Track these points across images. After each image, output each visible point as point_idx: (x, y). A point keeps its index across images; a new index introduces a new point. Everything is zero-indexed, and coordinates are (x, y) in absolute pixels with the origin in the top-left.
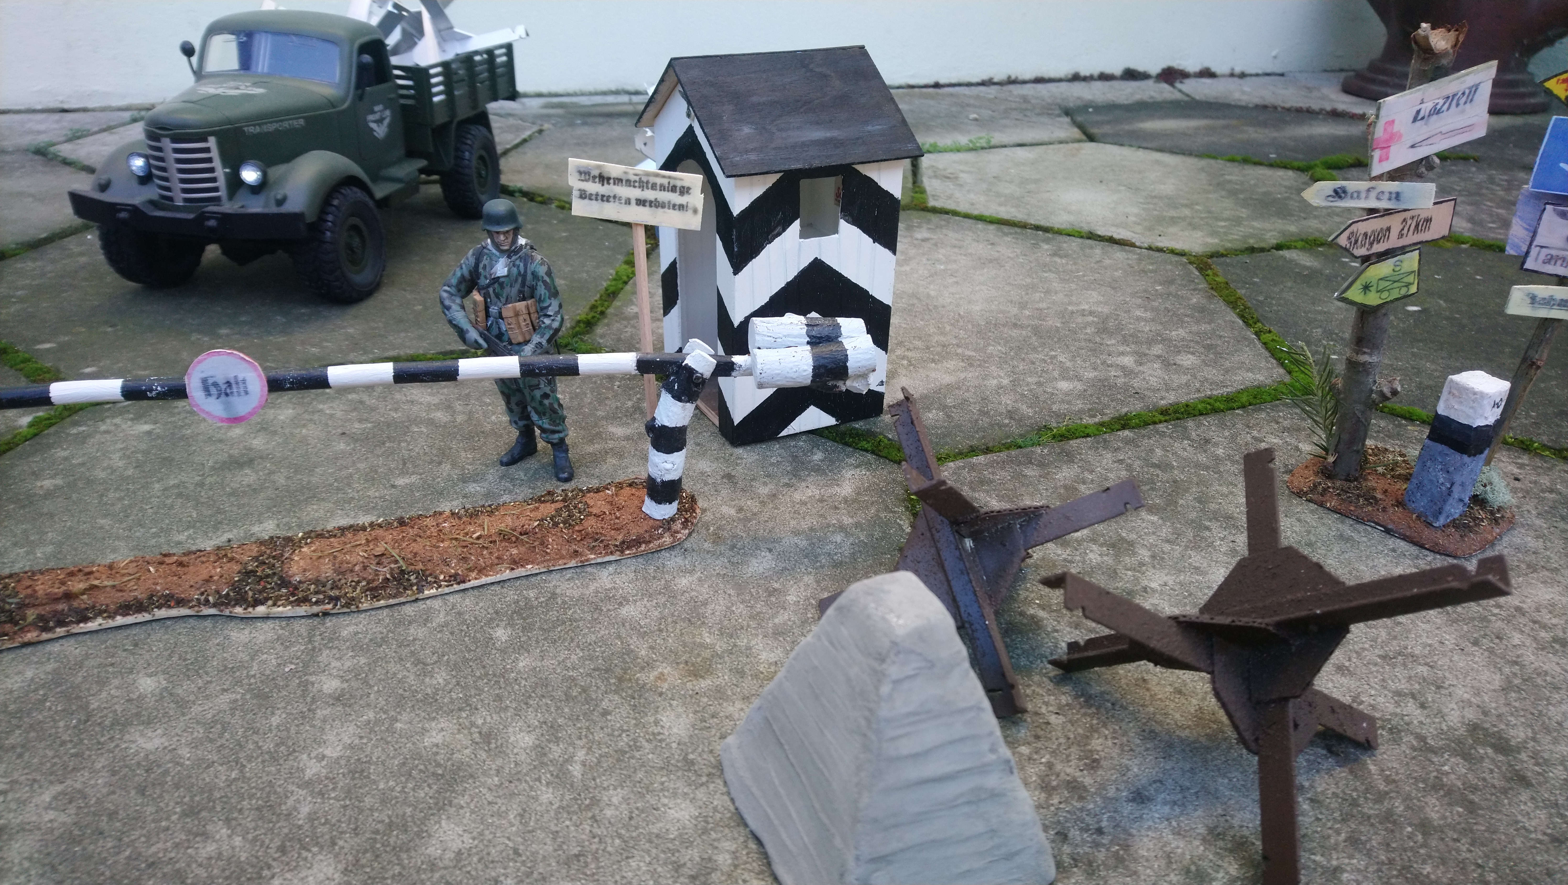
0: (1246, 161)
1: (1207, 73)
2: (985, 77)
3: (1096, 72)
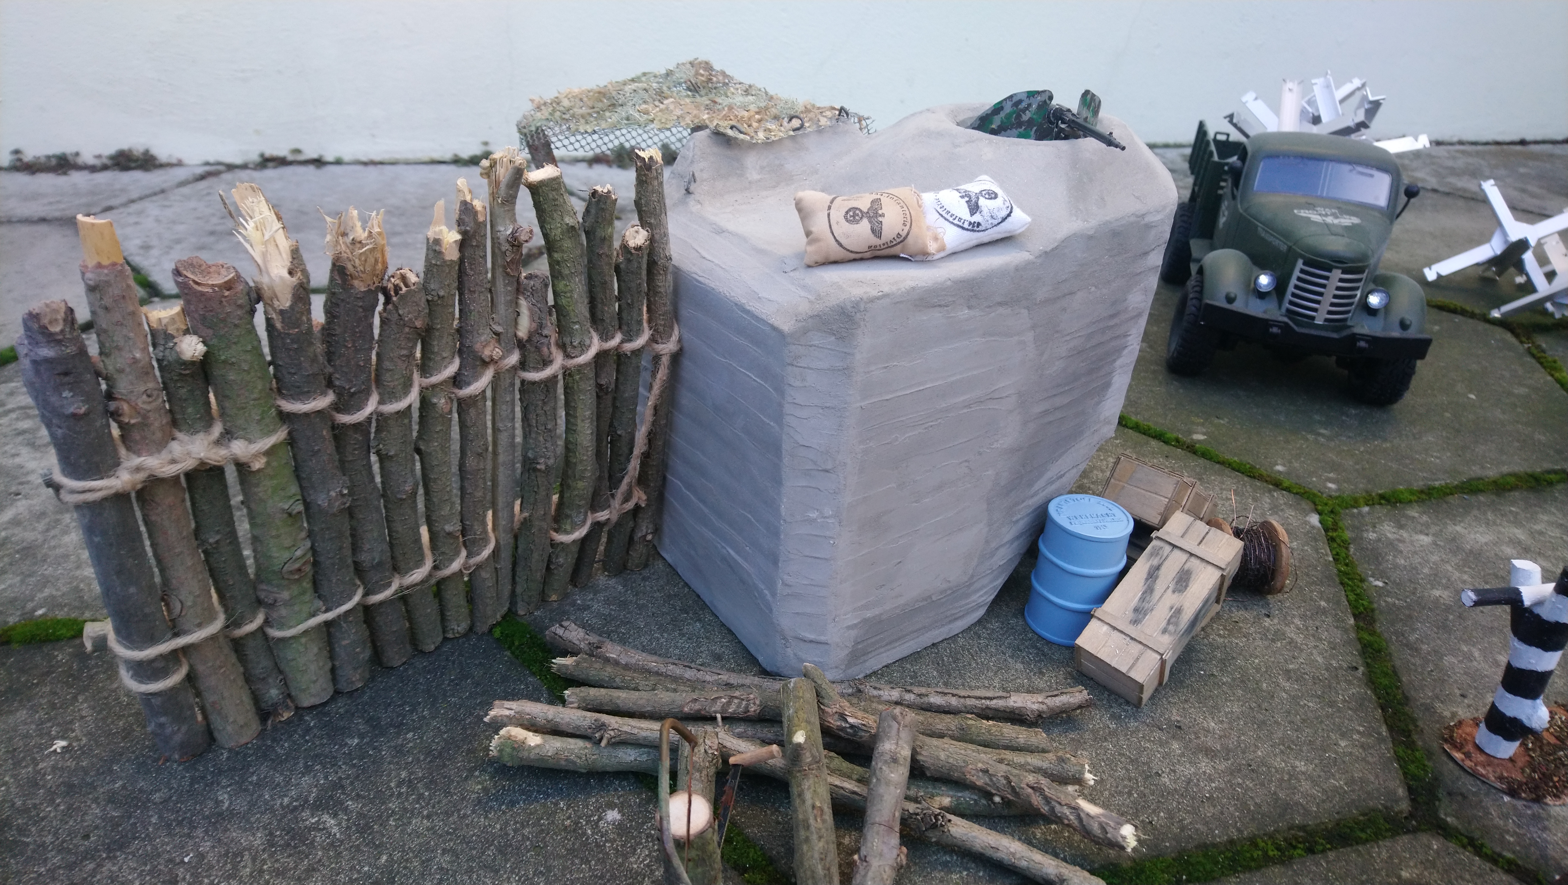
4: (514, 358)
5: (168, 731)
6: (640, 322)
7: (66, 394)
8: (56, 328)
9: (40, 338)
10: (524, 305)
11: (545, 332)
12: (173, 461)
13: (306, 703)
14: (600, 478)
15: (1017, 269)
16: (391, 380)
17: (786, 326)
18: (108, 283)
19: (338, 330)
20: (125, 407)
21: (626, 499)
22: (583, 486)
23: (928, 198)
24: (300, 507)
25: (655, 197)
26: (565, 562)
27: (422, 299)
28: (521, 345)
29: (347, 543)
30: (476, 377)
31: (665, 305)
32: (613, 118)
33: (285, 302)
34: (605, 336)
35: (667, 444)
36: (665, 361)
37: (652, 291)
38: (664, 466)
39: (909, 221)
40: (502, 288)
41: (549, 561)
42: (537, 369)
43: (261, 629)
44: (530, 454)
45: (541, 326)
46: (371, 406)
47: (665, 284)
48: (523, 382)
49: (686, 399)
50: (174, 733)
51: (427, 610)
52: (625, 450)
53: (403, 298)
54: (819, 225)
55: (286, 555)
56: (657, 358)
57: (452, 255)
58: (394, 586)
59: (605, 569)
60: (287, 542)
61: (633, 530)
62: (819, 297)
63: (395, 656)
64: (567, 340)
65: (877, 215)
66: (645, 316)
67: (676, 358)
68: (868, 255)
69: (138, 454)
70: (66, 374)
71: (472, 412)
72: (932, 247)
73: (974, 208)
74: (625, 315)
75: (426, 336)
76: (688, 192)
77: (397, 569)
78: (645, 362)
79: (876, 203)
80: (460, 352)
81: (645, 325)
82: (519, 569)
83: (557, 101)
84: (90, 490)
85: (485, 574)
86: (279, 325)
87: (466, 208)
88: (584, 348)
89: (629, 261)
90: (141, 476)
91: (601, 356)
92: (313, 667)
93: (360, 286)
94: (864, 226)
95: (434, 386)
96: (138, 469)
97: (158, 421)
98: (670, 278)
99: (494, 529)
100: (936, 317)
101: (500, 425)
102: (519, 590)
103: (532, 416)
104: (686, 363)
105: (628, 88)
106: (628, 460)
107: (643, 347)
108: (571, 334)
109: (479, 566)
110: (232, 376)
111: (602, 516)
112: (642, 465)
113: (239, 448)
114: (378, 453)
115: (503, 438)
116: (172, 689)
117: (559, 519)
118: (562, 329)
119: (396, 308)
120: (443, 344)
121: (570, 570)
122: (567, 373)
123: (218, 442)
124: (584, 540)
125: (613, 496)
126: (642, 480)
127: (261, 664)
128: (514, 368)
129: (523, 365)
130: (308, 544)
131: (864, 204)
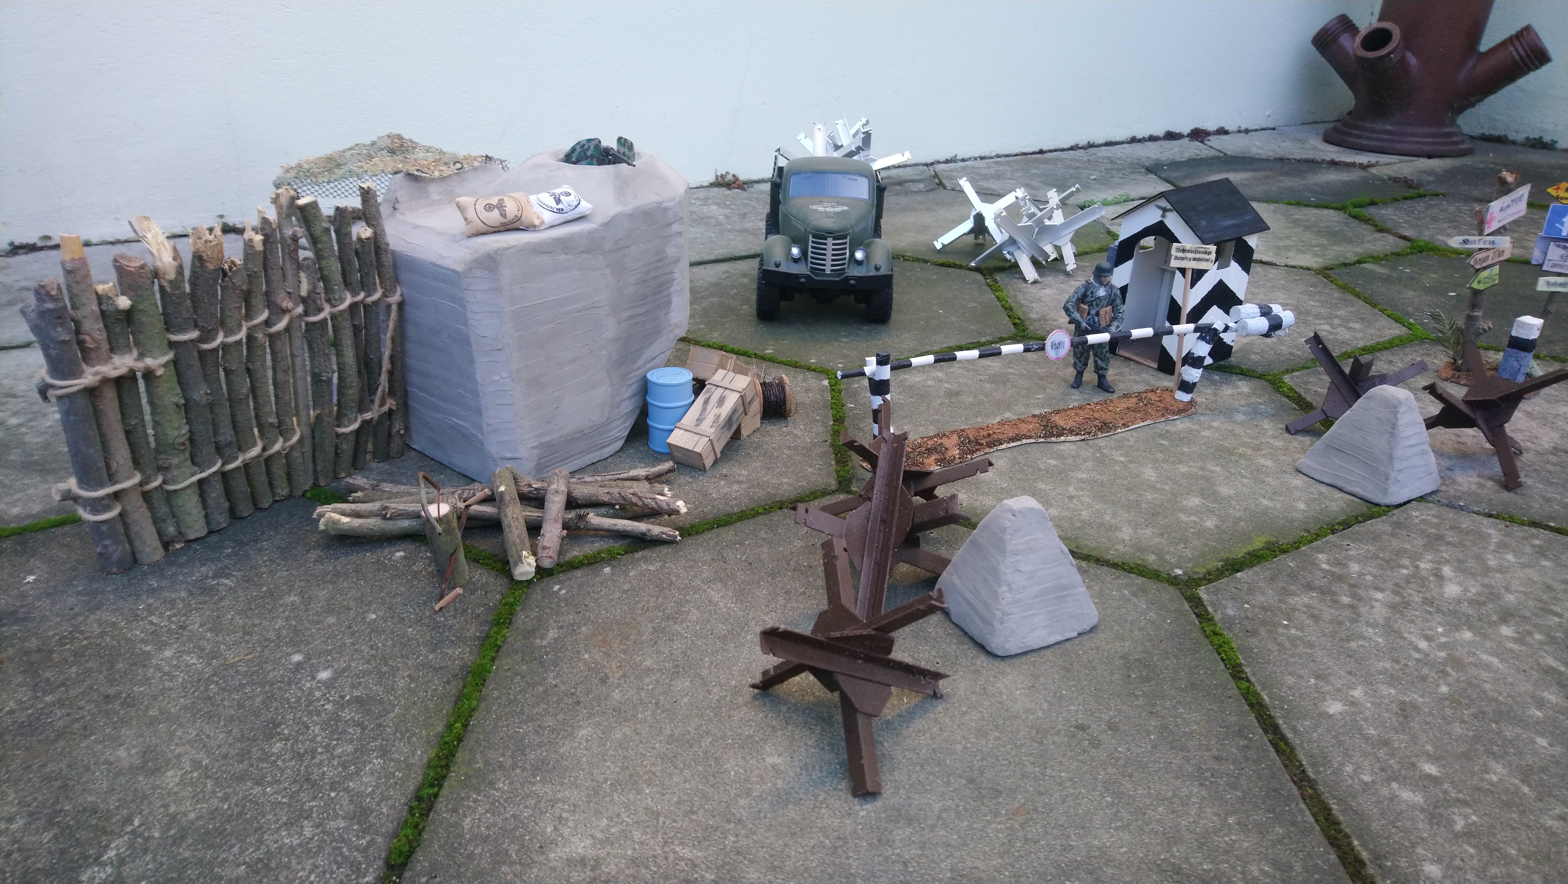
0: (1298, 204)
1: (1222, 131)
2: (1073, 144)
3: (1147, 136)
4: (300, 309)
5: (111, 549)
6: (375, 284)
7: (59, 329)
8: (54, 293)
9: (46, 298)
10: (303, 276)
11: (318, 291)
12: (115, 369)
13: (192, 537)
14: (362, 389)
15: (589, 232)
16: (231, 323)
17: (459, 268)
18: (78, 269)
19: (199, 293)
20: (87, 338)
21: (382, 404)
22: (353, 393)
23: (533, 198)
24: (183, 401)
25: (373, 209)
26: (347, 447)
27: (245, 274)
28: (304, 300)
29: (211, 427)
30: (280, 320)
31: (389, 273)
32: (339, 172)
33: (172, 276)
34: (355, 294)
35: (404, 366)
36: (394, 307)
37: (380, 265)
38: (405, 382)
39: (521, 209)
40: (290, 268)
41: (337, 447)
42: (315, 315)
43: (160, 486)
44: (316, 370)
45: (315, 287)
46: (220, 338)
47: (387, 260)
48: (307, 324)
49: (411, 332)
50: (114, 551)
51: (261, 479)
52: (377, 369)
53: (235, 272)
54: (471, 214)
55: (176, 433)
56: (389, 306)
57: (259, 247)
58: (240, 459)
59: (375, 457)
60: (176, 425)
61: (390, 428)
62: (475, 251)
63: (245, 509)
64: (331, 296)
65: (502, 206)
66: (378, 281)
67: (401, 305)
68: (502, 228)
69: (93, 366)
70: (59, 318)
71: (279, 343)
72: (537, 222)
73: (558, 201)
74: (365, 280)
75: (247, 297)
76: (395, 208)
77: (241, 449)
78: (382, 307)
79: (501, 202)
80: (268, 307)
81: (378, 286)
82: (317, 453)
83: (300, 166)
84: (71, 386)
85: (296, 454)
86: (168, 289)
87: (265, 221)
88: (342, 300)
89: (363, 246)
90: (98, 378)
91: (354, 306)
92: (195, 511)
93: (211, 267)
94: (496, 213)
95: (255, 326)
96: (96, 374)
97: (105, 346)
98: (390, 256)
99: (298, 425)
100: (546, 259)
101: (296, 353)
102: (319, 468)
103: (315, 346)
104: (408, 308)
105: (347, 154)
106: (380, 374)
107: (379, 299)
108: (333, 292)
109: (292, 447)
110: (144, 319)
111: (368, 416)
112: (391, 381)
113: (149, 362)
114: (225, 370)
115: (298, 361)
116: (113, 518)
117: (339, 420)
118: (328, 290)
119: (231, 279)
120: (258, 301)
121: (351, 454)
122: (334, 317)
123: (136, 360)
124: (358, 432)
125: (372, 401)
126: (392, 393)
127: (163, 510)
128: (300, 316)
129: (306, 313)
130: (187, 428)
131: (494, 201)
